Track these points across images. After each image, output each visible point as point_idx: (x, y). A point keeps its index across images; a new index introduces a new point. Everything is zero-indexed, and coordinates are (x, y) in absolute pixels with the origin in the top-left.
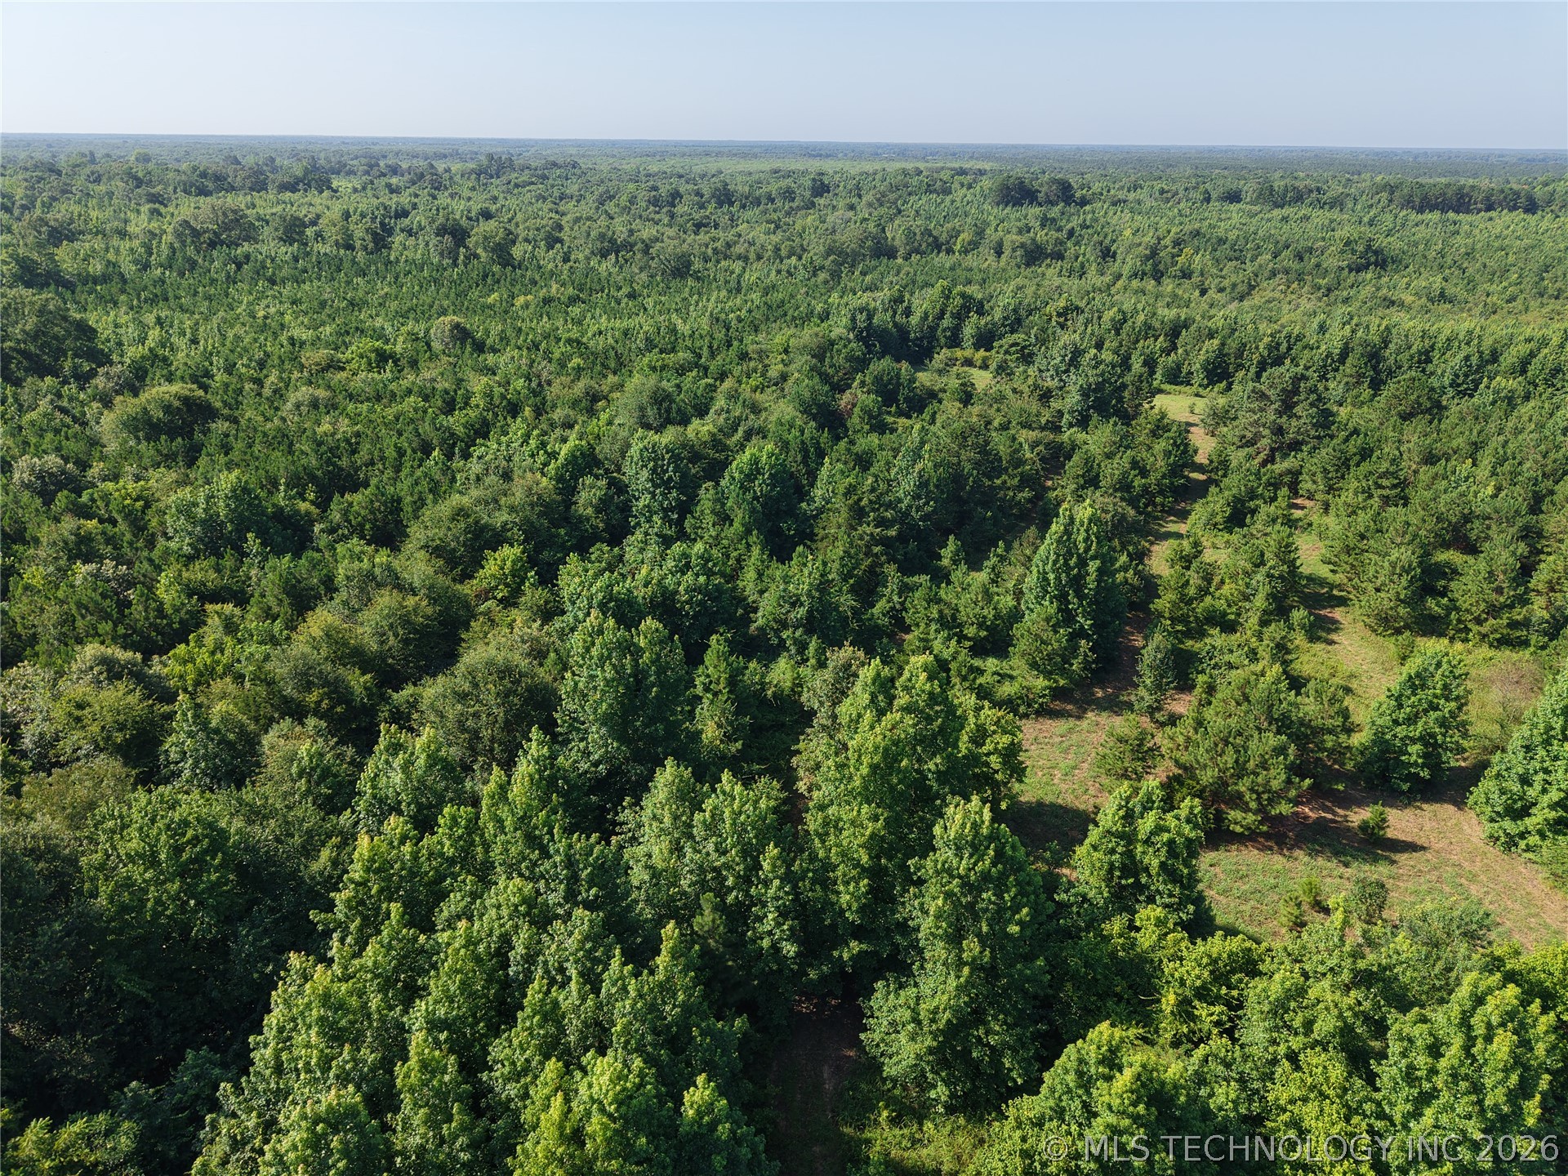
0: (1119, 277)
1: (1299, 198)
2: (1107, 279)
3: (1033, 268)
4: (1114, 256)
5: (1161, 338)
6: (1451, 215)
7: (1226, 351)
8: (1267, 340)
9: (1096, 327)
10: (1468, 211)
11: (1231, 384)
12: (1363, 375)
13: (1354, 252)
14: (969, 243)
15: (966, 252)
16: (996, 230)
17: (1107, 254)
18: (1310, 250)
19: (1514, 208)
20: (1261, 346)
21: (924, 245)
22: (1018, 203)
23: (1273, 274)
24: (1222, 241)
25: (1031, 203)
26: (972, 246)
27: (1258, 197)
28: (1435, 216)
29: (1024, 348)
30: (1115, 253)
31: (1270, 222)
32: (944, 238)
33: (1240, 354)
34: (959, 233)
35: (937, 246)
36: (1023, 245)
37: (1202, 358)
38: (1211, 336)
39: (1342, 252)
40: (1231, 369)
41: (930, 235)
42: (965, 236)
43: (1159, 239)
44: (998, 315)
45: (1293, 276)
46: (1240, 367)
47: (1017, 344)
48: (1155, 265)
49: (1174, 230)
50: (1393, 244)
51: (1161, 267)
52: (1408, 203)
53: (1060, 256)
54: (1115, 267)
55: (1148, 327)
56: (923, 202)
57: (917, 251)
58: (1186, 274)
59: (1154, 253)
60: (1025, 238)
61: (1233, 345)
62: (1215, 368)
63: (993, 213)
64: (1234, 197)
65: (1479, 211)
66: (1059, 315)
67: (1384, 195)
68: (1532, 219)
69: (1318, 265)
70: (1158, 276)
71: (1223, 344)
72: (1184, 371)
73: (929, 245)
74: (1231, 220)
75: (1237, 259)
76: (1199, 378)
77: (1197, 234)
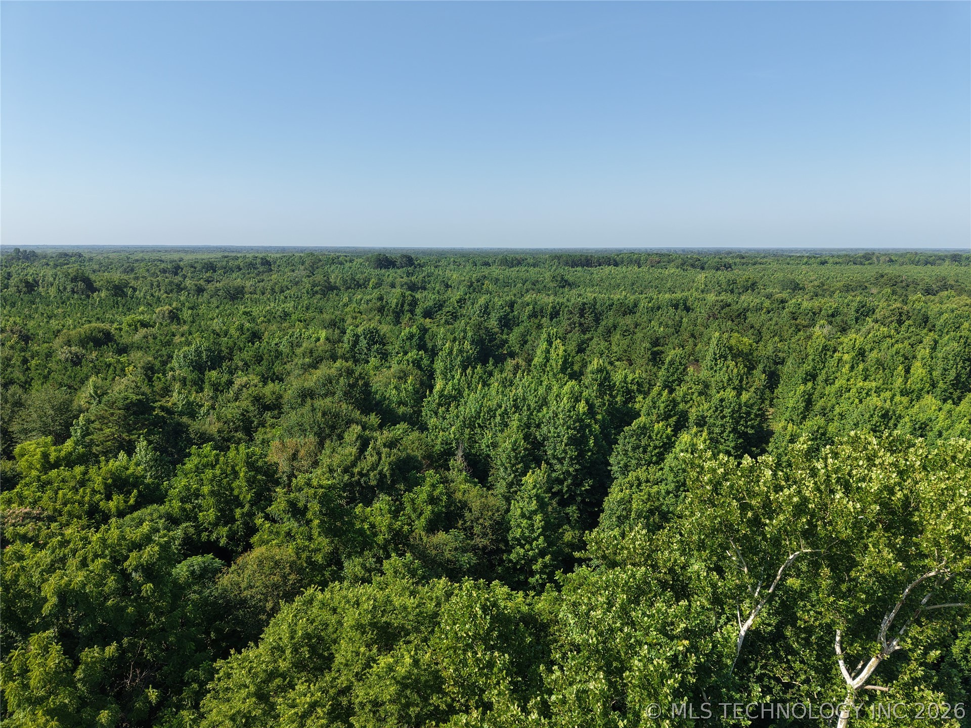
1: (519, 263)
8: (551, 305)
10: (592, 267)
18: (537, 281)
19: (609, 265)
21: (353, 286)
22: (387, 267)
24: (497, 280)
25: (394, 267)
27: (501, 263)
28: (579, 269)
29: (453, 313)
31: (513, 272)
32: (361, 282)
36: (406, 283)
37: (527, 314)
41: (355, 280)
45: (537, 291)
50: (569, 278)
52: (567, 264)
67: (556, 261)
68: (619, 268)
71: (534, 308)
74: (496, 271)
77: (485, 277)
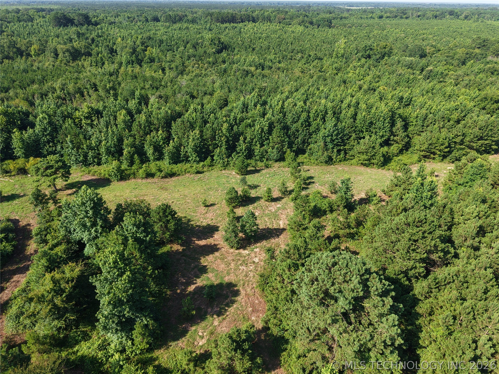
0: (121, 64)
2: (116, 66)
3: (77, 62)
4: (116, 52)
5: (160, 132)
6: (232, 24)
7: (205, 137)
9: (114, 127)
10: (237, 23)
11: (212, 156)
13: (215, 44)
14: (39, 50)
15: (39, 55)
16: (52, 42)
17: (112, 52)
19: (249, 21)
20: (224, 131)
21: (11, 53)
22: (65, 25)
23: (189, 58)
24: (161, 42)
25: (72, 25)
26: (41, 51)
27: (166, 19)
28: (228, 25)
30: (116, 50)
31: (176, 30)
32: (23, 48)
33: (213, 138)
34: (31, 45)
35: (20, 53)
36: (68, 50)
38: (192, 127)
39: (211, 44)
40: (211, 148)
41: (15, 47)
42: (35, 47)
43: (135, 42)
44: (38, 128)
46: (216, 146)
47: (51, 167)
48: (137, 56)
49: (140, 37)
50: (224, 39)
51: (140, 57)
52: (218, 21)
53: (90, 54)
54: (118, 59)
55: (149, 123)
56: (15, 26)
57: (8, 57)
58: (152, 60)
59: (134, 51)
60: (69, 46)
61: (208, 133)
62: (201, 149)
63: (53, 30)
64: (156, 19)
65: (240, 22)
66: (86, 118)
69: (205, 52)
70: (140, 62)
71: (201, 132)
72: (182, 154)
73: (14, 53)
74: (161, 31)
75: (171, 50)
76: (193, 156)
77: (150, 38)
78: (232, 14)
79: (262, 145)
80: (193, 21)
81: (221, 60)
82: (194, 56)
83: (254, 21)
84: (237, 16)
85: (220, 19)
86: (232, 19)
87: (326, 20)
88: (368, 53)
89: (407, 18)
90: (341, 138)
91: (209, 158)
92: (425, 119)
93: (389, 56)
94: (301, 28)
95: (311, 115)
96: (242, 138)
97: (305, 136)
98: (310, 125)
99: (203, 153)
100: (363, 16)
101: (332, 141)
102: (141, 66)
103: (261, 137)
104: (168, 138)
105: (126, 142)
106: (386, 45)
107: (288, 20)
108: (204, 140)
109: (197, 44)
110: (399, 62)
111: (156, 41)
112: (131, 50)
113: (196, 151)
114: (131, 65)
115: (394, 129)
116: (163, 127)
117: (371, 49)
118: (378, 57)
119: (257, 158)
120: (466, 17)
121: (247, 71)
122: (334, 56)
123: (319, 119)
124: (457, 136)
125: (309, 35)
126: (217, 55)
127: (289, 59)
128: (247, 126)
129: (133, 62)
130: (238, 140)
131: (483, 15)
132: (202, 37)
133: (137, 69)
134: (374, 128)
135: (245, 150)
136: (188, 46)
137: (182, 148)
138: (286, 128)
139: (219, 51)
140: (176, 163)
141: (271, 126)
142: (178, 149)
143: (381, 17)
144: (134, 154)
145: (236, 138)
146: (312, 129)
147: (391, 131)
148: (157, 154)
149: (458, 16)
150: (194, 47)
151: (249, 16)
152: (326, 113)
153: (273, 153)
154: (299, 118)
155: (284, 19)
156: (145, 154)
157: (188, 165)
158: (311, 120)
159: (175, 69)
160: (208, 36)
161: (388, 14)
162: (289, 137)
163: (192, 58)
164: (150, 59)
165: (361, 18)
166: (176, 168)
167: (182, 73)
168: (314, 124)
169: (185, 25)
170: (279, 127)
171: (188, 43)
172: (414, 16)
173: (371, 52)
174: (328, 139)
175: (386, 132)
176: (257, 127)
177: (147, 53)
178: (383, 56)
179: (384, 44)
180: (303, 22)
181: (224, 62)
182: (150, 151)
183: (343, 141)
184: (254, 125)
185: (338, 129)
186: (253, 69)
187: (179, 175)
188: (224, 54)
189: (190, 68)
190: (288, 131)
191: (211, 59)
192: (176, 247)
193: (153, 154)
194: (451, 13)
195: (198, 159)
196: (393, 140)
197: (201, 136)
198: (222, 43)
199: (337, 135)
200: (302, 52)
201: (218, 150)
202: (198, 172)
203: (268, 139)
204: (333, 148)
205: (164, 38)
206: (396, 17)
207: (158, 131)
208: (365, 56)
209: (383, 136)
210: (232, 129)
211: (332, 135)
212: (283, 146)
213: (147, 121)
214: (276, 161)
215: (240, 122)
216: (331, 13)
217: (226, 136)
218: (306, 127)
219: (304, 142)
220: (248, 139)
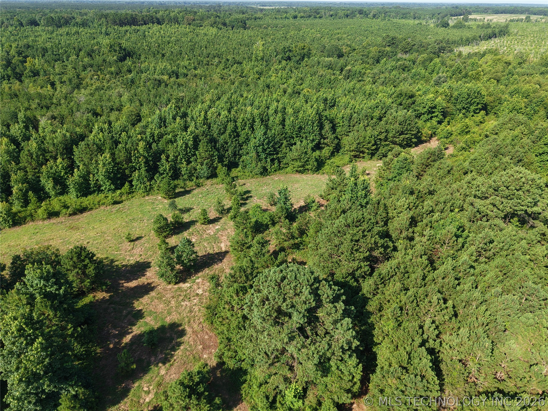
5: (59, 160)
6: (133, 27)
7: (118, 160)
11: (131, 182)
12: (212, 156)
13: (115, 51)
20: (141, 151)
23: (85, 68)
33: (129, 160)
38: (100, 150)
39: (110, 51)
40: (127, 172)
43: (8, 53)
46: (133, 169)
48: (14, 70)
49: (14, 45)
51: (18, 70)
58: (36, 73)
59: (9, 63)
61: (121, 156)
62: (115, 174)
64: (34, 23)
65: (142, 25)
69: (104, 60)
70: (19, 77)
72: (92, 183)
75: (59, 60)
76: (107, 185)
78: (132, 15)
79: (189, 162)
80: (84, 24)
81: (125, 69)
82: (91, 66)
83: (159, 23)
84: (138, 17)
85: (118, 22)
86: (133, 21)
87: (240, 21)
88: (287, 54)
89: (320, 17)
90: (272, 146)
91: (127, 184)
92: (350, 119)
93: (309, 58)
94: (213, 31)
95: (239, 124)
96: (163, 157)
97: (235, 147)
98: (238, 136)
99: (118, 179)
100: (277, 16)
101: (264, 150)
102: (21, 81)
103: (187, 154)
104: (71, 167)
105: (13, 177)
106: (304, 46)
107: (199, 22)
108: (118, 164)
109: (93, 51)
110: (319, 63)
111: (37, 50)
112: (4, 62)
113: (109, 178)
114: (6, 81)
115: (323, 132)
116: (62, 154)
117: (290, 51)
118: (298, 58)
119: (185, 177)
120: (374, 16)
121: (159, 81)
122: (254, 59)
123: (247, 128)
124: (381, 133)
125: (223, 37)
126: (120, 64)
127: (206, 64)
128: (167, 143)
129: (9, 77)
130: (160, 160)
131: (389, 14)
132: (98, 43)
133: (16, 85)
134: (304, 133)
135: (170, 170)
136: (82, 53)
137: (91, 176)
138: (213, 141)
139: (122, 59)
140: (85, 195)
141: (196, 141)
142: (85, 178)
143: (295, 17)
144: (27, 191)
145: (157, 157)
146: (241, 139)
147: (321, 134)
148: (58, 187)
149: (367, 15)
150: (89, 55)
151: (152, 17)
152: (254, 121)
153: (203, 170)
154: (225, 128)
155: (194, 20)
156: (43, 189)
157: (102, 196)
158: (239, 130)
159: (68, 83)
160: (105, 41)
161: (302, 14)
162: (218, 150)
163: (89, 69)
164: (32, 72)
165: (276, 18)
166: (86, 201)
167: (78, 87)
168: (243, 134)
169: (74, 29)
170: (205, 140)
171: (80, 50)
172: (327, 16)
173: (291, 54)
174: (260, 149)
175: (315, 135)
176: (180, 143)
177: (27, 64)
178: (303, 58)
179: (302, 45)
180: (215, 23)
181: (130, 71)
182: (49, 185)
183: (275, 150)
184: (176, 141)
185: (268, 138)
186: (166, 77)
187: (91, 209)
188: (128, 62)
189: (88, 80)
190: (215, 143)
191: (113, 69)
192: (101, 295)
193: (54, 187)
194: (361, 12)
195: (113, 187)
196: (324, 143)
197: (114, 160)
198: (125, 50)
199: (268, 143)
200: (218, 56)
201: (136, 173)
202: (116, 203)
203: (195, 155)
204: (266, 158)
205: (49, 45)
206: (310, 16)
207: (55, 159)
208: (285, 58)
209: (313, 140)
210: (150, 147)
211: (263, 145)
212: (213, 161)
213: (40, 149)
214: (208, 178)
215: (159, 138)
216: (243, 13)
217: (144, 157)
218: (234, 137)
219: (235, 154)
220: (171, 157)
